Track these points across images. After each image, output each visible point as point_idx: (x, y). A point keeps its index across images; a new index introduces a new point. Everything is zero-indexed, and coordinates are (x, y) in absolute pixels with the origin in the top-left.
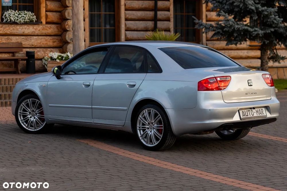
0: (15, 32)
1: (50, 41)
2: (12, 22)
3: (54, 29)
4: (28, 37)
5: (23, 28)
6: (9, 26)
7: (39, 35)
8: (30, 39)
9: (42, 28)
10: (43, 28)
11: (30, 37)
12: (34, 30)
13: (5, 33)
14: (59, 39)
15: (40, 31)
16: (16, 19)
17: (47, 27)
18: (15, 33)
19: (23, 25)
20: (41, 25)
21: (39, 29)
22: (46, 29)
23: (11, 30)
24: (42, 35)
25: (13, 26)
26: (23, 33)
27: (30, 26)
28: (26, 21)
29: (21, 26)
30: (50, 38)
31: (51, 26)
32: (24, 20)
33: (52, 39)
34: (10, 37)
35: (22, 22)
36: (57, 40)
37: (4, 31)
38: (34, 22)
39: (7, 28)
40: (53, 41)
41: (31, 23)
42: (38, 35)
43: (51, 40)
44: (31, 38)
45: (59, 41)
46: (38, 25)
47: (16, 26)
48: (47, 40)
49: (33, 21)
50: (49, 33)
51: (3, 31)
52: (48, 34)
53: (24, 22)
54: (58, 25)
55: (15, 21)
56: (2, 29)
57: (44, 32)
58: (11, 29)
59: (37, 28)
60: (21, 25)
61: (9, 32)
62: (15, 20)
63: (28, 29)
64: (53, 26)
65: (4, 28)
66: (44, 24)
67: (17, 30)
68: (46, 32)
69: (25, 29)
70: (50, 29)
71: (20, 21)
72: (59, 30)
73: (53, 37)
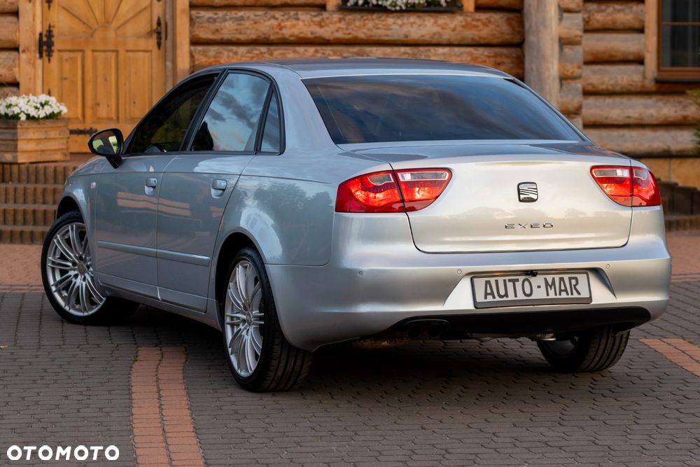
0: (381, 33)
1: (485, 62)
2: (371, 5)
3: (498, 26)
4: (421, 49)
5: (404, 24)
6: (365, 18)
7: (456, 43)
8: (425, 55)
9: (462, 22)
10: (464, 23)
11: (427, 48)
12: (436, 29)
13: (350, 36)
14: (514, 55)
15: (456, 32)
17: (478, 20)
18: (381, 36)
19: (406, 15)
20: (461, 15)
21: (452, 26)
22: (476, 26)
23: (369, 30)
24: (462, 43)
25: (375, 16)
26: (406, 36)
27: (426, 18)
28: (414, 3)
29: (398, 18)
30: (486, 53)
31: (491, 16)
33: (493, 57)
34: (368, 49)
35: (401, 7)
36: (507, 57)
37: (350, 31)
38: (444, 4)
39: (358, 23)
40: (495, 62)
41: (432, 8)
42: (450, 45)
43: (489, 57)
44: (429, 51)
45: (513, 63)
46: (450, 15)
47: (384, 16)
48: (477, 58)
49: (439, 2)
50: (484, 39)
51: (345, 31)
52: (482, 42)
53: (406, 4)
54: (511, 15)
55: (380, 3)
56: (342, 25)
57: (470, 34)
58: (370, 25)
59: (446, 24)
60: (399, 14)
61: (364, 33)
63: (420, 25)
64: (497, 17)
65: (349, 24)
66: (468, 12)
67: (388, 29)
68: (474, 34)
69: (412, 26)
70: (485, 25)
71: (393, 4)
72: (514, 30)
73: (497, 50)
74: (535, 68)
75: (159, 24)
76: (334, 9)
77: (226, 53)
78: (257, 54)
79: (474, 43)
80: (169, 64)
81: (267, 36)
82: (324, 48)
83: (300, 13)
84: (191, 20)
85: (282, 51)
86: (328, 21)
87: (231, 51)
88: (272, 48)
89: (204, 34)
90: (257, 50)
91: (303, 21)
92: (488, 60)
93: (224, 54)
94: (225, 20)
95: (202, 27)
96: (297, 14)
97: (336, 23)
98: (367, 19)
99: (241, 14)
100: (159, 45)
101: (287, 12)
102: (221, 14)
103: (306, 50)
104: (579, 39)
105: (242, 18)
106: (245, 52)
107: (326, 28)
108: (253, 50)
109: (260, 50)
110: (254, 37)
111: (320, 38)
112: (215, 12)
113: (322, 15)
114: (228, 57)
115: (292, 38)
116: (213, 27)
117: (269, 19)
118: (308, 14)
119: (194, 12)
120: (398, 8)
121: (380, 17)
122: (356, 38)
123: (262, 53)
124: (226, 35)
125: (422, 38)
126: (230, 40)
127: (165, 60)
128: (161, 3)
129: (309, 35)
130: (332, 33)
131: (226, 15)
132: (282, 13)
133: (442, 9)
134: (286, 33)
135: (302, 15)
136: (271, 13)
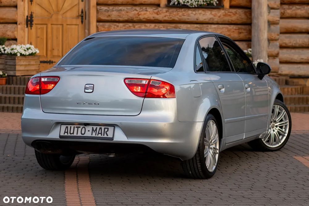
0: (185, 18)
1: (234, 32)
2: (181, 5)
3: (240, 15)
4: (204, 25)
5: (196, 14)
6: (178, 11)
7: (220, 23)
8: (206, 29)
9: (223, 13)
10: (224, 14)
11: (206, 25)
12: (211, 16)
13: (171, 19)
14: (248, 29)
15: (221, 18)
16: (186, 1)
17: (231, 12)
18: (185, 19)
19: (197, 9)
20: (223, 10)
21: (219, 15)
22: (230, 15)
23: (180, 16)
24: (223, 23)
25: (183, 10)
26: (197, 20)
27: (207, 11)
28: (201, 4)
29: (194, 11)
30: (234, 28)
31: (237, 11)
32: (197, 3)
33: (238, 29)
34: (179, 25)
35: (195, 6)
36: (244, 30)
37: (171, 17)
38: (215, 5)
39: (175, 13)
40: (239, 32)
41: (209, 6)
42: (218, 24)
43: (236, 30)
44: (208, 26)
45: (247, 32)
46: (218, 10)
47: (187, 10)
48: (230, 30)
49: (213, 4)
50: (234, 21)
51: (168, 17)
52: (233, 22)
53: (197, 5)
54: (246, 10)
55: (185, 4)
56: (168, 14)
57: (227, 19)
58: (180, 14)
59: (216, 14)
60: (194, 9)
61: (177, 18)
62: (184, 2)
64: (239, 11)
65: (170, 13)
66: (226, 9)
67: (189, 16)
68: (229, 19)
69: (200, 15)
70: (234, 15)
71: (191, 4)
72: (248, 17)
73: (240, 26)
74: (256, 35)
75: (82, 12)
76: (164, 6)
77: (113, 26)
78: (128, 27)
79: (229, 23)
80: (87, 31)
81: (132, 18)
82: (159, 24)
83: (148, 8)
84: (97, 10)
85: (139, 26)
86: (161, 12)
87: (115, 25)
88: (135, 24)
89: (103, 18)
90: (127, 25)
91: (149, 12)
92: (235, 31)
93: (112, 26)
94: (113, 11)
95: (102, 14)
96: (146, 8)
97: (164, 13)
98: (179, 11)
99: (120, 8)
100: (82, 22)
101: (142, 7)
102: (111, 8)
103: (150, 25)
104: (278, 22)
105: (121, 10)
106: (122, 26)
107: (159, 15)
108: (126, 25)
109: (129, 25)
110: (126, 19)
111: (157, 20)
112: (108, 7)
113: (158, 9)
114: (114, 28)
115: (144, 20)
116: (107, 14)
117: (134, 11)
118: (151, 8)
119: (98, 7)
120: (193, 6)
121: (185, 10)
122: (174, 20)
123: (130, 26)
124: (113, 18)
125: (205, 20)
126: (115, 20)
127: (85, 29)
128: (83, 2)
129: (152, 18)
130: (163, 17)
131: (114, 8)
132: (140, 8)
133: (214, 7)
134: (142, 17)
135: (149, 9)
136: (134, 8)
